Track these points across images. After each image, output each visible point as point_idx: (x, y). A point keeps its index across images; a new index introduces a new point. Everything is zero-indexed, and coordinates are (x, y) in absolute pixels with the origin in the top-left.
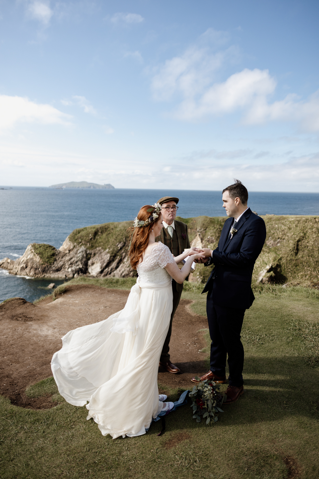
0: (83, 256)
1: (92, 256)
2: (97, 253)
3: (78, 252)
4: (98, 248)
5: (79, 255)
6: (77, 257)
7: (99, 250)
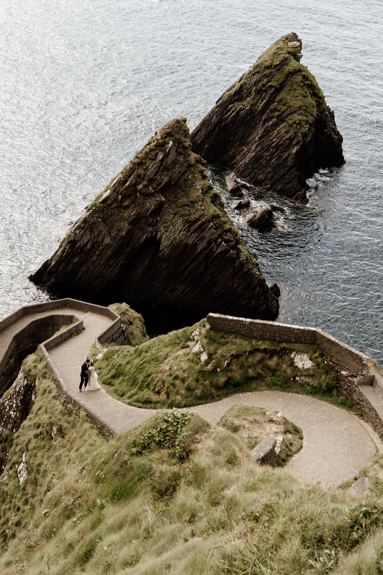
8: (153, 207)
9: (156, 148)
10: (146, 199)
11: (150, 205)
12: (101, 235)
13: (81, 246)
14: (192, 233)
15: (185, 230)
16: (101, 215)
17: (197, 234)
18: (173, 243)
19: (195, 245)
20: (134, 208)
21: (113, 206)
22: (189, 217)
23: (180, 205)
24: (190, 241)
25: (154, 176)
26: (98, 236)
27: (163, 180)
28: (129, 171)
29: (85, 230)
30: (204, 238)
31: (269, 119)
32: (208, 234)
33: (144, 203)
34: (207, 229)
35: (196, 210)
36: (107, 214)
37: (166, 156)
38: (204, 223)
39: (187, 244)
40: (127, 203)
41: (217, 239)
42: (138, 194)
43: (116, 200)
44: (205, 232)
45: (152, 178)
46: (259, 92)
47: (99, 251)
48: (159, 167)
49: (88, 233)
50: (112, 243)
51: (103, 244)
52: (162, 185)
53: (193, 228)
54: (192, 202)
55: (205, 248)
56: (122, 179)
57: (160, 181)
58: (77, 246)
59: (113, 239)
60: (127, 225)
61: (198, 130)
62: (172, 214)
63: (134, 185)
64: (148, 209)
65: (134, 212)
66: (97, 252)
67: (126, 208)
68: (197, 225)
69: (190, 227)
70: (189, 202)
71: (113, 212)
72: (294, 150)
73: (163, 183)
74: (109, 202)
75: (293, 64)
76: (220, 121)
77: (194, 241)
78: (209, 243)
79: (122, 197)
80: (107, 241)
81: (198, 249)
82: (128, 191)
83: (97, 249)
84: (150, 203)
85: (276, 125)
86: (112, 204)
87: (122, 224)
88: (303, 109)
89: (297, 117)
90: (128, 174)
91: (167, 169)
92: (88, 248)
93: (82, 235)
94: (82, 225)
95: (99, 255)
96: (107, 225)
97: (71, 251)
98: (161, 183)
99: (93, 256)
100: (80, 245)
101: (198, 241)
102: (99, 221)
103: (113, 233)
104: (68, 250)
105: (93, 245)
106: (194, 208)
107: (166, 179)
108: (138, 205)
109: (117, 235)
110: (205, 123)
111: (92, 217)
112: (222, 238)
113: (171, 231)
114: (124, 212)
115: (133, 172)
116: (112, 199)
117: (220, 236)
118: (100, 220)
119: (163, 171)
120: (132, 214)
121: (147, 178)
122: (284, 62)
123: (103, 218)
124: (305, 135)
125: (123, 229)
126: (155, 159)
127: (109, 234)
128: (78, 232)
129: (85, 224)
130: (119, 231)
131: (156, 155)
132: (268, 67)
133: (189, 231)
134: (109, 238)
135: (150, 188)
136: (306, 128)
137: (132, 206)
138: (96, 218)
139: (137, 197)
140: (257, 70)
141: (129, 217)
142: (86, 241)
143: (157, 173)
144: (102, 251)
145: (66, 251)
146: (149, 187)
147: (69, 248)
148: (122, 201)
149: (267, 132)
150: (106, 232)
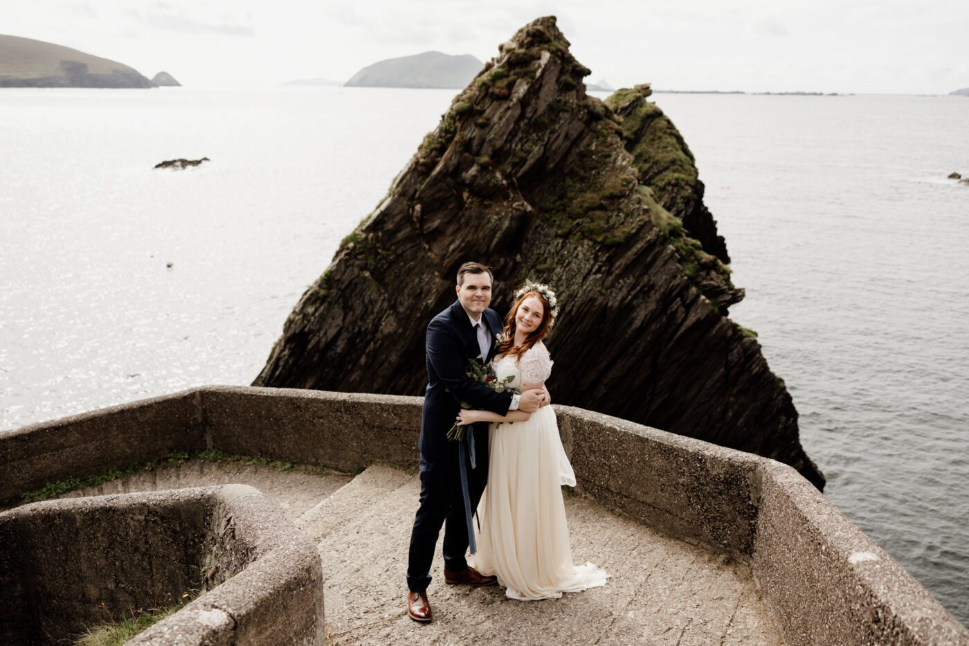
8: (506, 224)
9: (509, 70)
10: (486, 207)
11: (500, 219)
12: (372, 312)
13: (322, 345)
14: (619, 277)
15: (598, 271)
16: (371, 261)
17: (631, 280)
18: (568, 309)
19: (626, 309)
20: (455, 232)
21: (400, 235)
22: (609, 235)
23: (578, 210)
24: (615, 299)
25: (506, 141)
26: (363, 318)
27: (529, 152)
28: (440, 137)
29: (330, 303)
30: (652, 287)
32: (660, 278)
33: (481, 216)
34: (659, 262)
35: (627, 215)
36: (384, 258)
37: (534, 91)
38: (651, 245)
39: (605, 308)
40: (436, 223)
41: (686, 288)
42: (465, 195)
43: (408, 219)
44: (653, 270)
45: (501, 148)
47: (368, 355)
48: (517, 122)
49: (337, 310)
50: (400, 330)
51: (379, 335)
52: (526, 167)
53: (621, 262)
54: (612, 198)
55: (653, 318)
56: (422, 160)
57: (523, 154)
58: (310, 346)
59: (403, 321)
60: (437, 280)
62: (557, 236)
63: (454, 172)
64: (494, 231)
65: (458, 242)
66: (363, 360)
67: (436, 235)
68: (631, 254)
69: (610, 261)
70: (605, 198)
71: (400, 252)
73: (530, 162)
74: (390, 226)
77: (624, 299)
78: (666, 300)
79: (423, 209)
80: (389, 326)
81: (634, 319)
82: (440, 190)
83: (363, 352)
84: (498, 214)
86: (398, 229)
87: (426, 277)
90: (438, 146)
91: (537, 126)
92: (339, 350)
93: (321, 316)
94: (322, 292)
95: (368, 366)
96: (385, 286)
97: (295, 363)
98: (524, 160)
99: (351, 372)
100: (318, 343)
101: (635, 297)
102: (365, 279)
103: (401, 304)
104: (287, 361)
105: (351, 342)
106: (620, 210)
107: (537, 150)
108: (467, 224)
109: (413, 308)
111: (347, 267)
112: (697, 284)
113: (560, 279)
114: (430, 249)
115: (449, 140)
116: (398, 218)
117: (693, 280)
118: (367, 274)
119: (527, 133)
120: (452, 247)
121: (487, 149)
123: (375, 268)
125: (429, 290)
126: (507, 97)
127: (393, 307)
128: (310, 310)
129: (329, 288)
130: (418, 297)
131: (511, 86)
133: (609, 273)
134: (392, 318)
135: (498, 175)
137: (450, 229)
138: (356, 271)
139: (461, 205)
141: (443, 258)
142: (332, 332)
143: (513, 134)
144: (374, 355)
145: (281, 363)
146: (493, 172)
147: (290, 355)
148: (422, 220)
150: (386, 305)
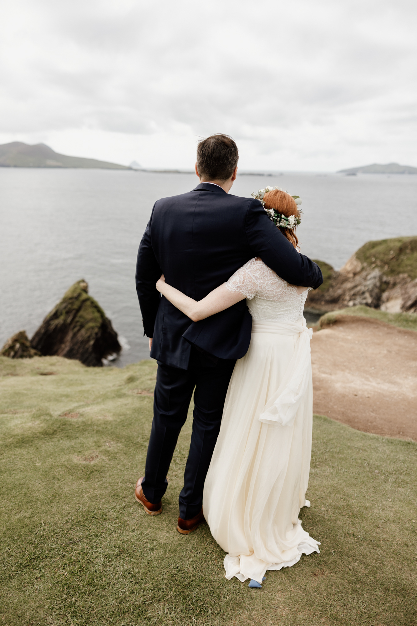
0: (375, 285)
1: (390, 286)
2: (399, 283)
3: (369, 277)
4: (401, 276)
5: (368, 283)
6: (365, 286)
7: (404, 279)
31: (75, 327)
46: (68, 313)
61: (34, 338)
72: (92, 343)
75: (84, 296)
76: (47, 331)
85: (79, 330)
88: (94, 320)
89: (91, 324)
110: (37, 334)
122: (79, 295)
124: (96, 334)
132: (71, 298)
136: (96, 330)
140: (65, 300)
149: (75, 335)
